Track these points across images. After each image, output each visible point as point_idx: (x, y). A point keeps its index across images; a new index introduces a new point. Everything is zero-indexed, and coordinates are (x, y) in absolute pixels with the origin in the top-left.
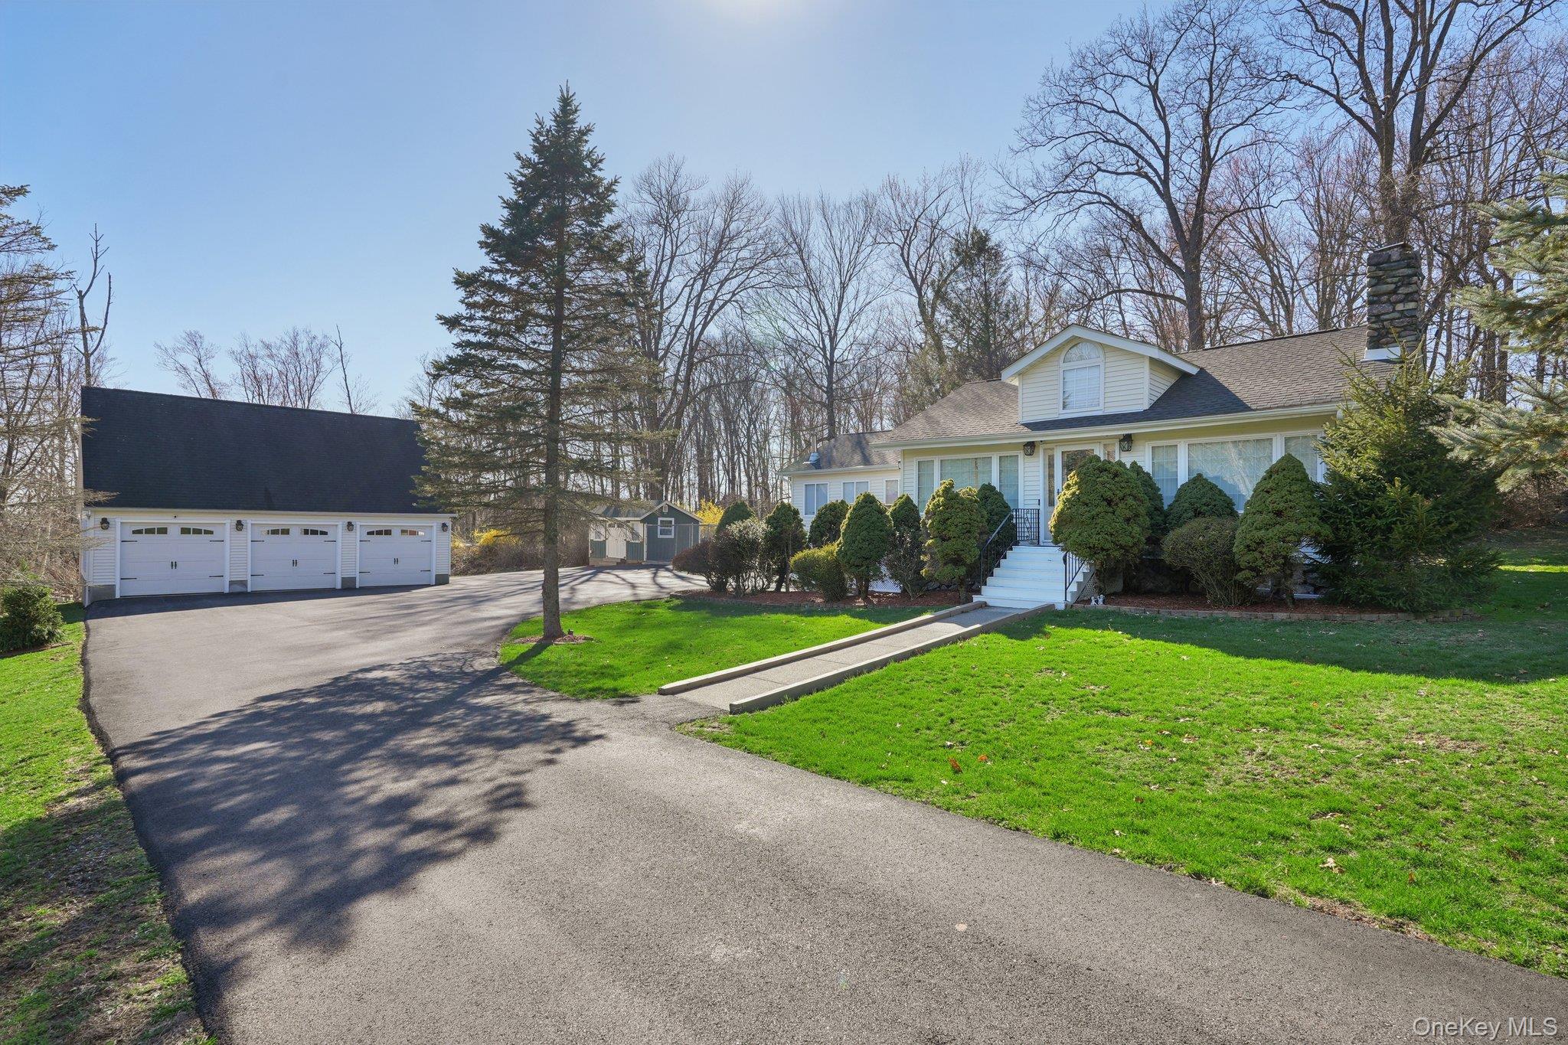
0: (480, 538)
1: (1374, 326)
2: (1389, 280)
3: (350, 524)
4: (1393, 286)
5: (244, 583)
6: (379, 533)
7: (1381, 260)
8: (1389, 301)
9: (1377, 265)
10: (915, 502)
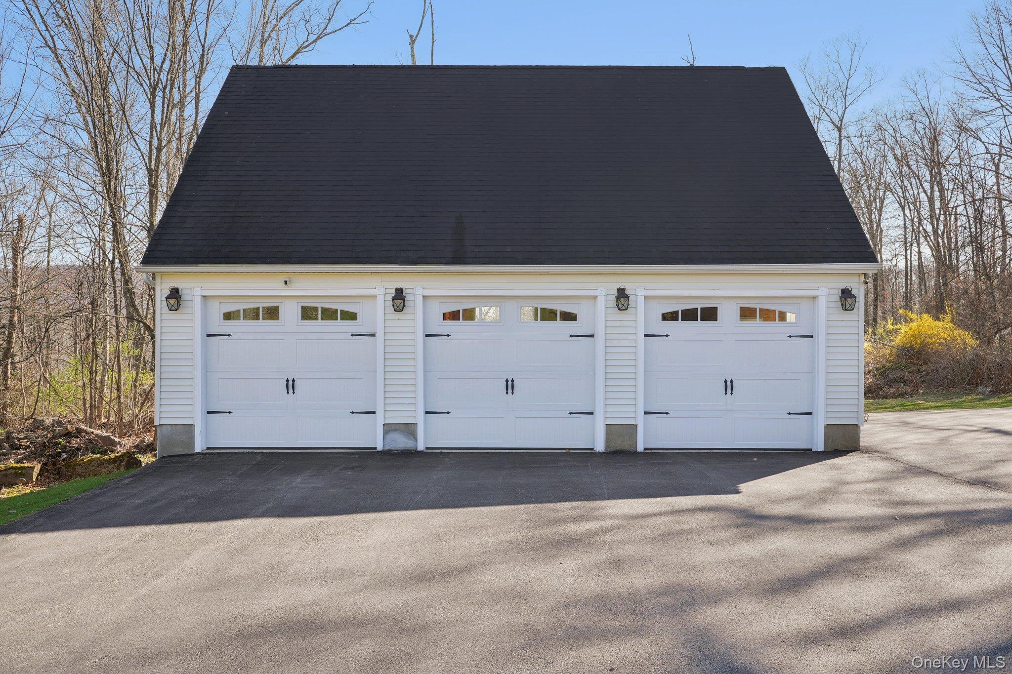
0: (896, 331)
3: (622, 294)
5: (409, 430)
6: (689, 315)
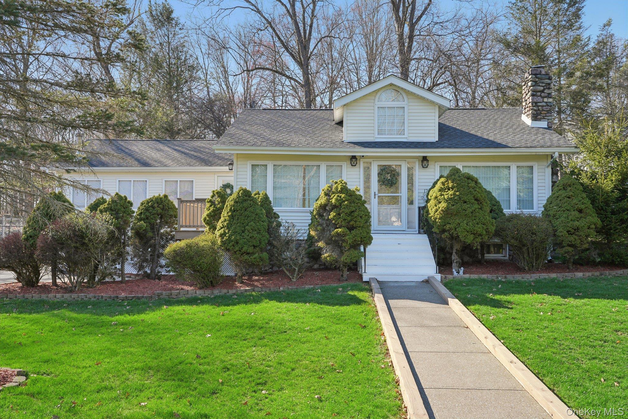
1: (535, 108)
2: (541, 84)
4: (542, 88)
7: (537, 72)
8: (541, 96)
9: (535, 75)
10: (271, 199)
